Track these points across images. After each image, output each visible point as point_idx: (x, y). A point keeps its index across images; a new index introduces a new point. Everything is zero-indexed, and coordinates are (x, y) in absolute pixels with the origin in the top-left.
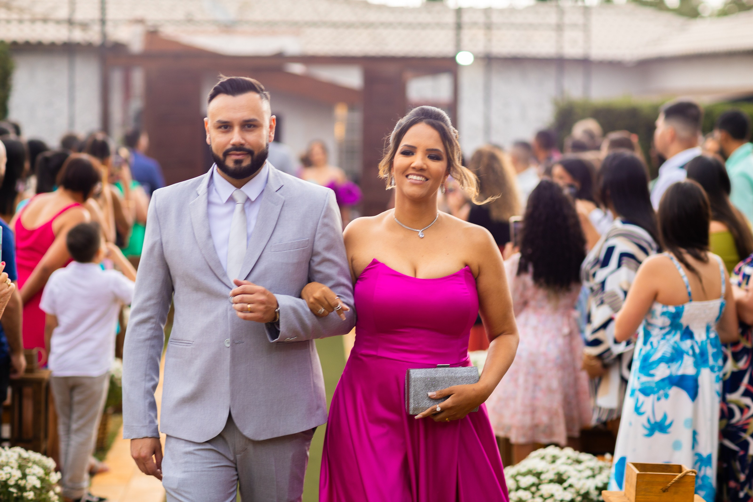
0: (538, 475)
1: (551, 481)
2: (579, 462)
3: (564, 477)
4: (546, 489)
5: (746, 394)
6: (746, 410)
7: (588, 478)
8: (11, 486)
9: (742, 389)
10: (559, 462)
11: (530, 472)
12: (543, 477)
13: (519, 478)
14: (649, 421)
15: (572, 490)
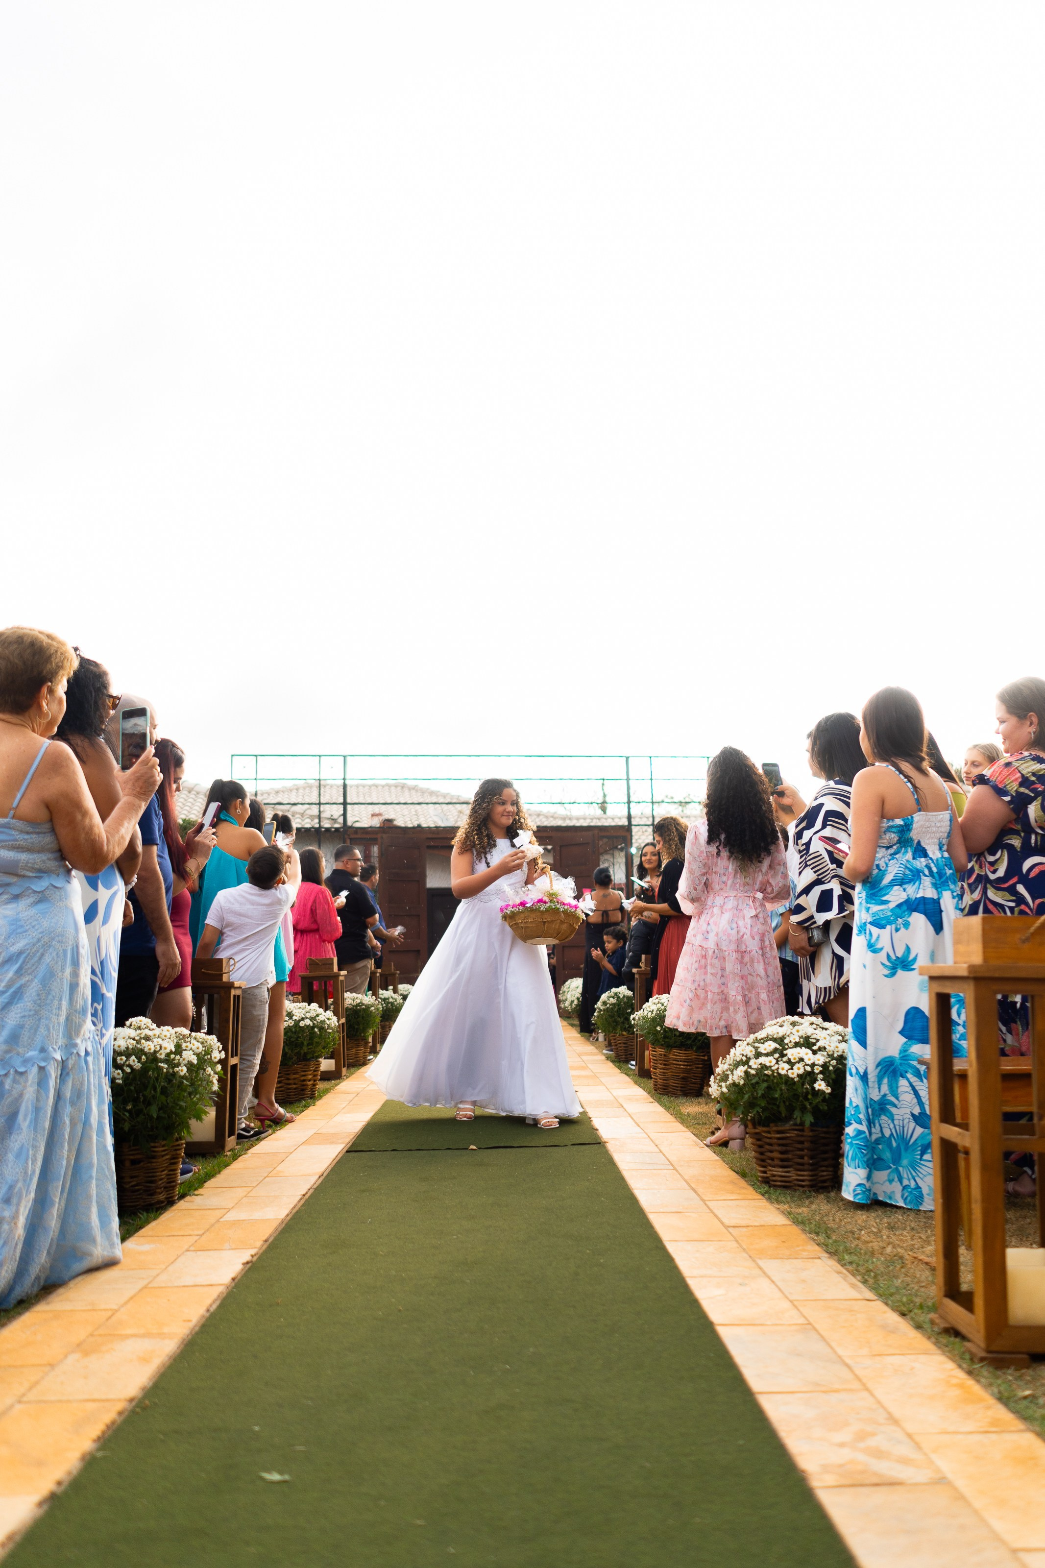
1: (797, 1046)
4: (793, 1054)
8: (162, 1061)
12: (786, 1042)
14: (888, 956)
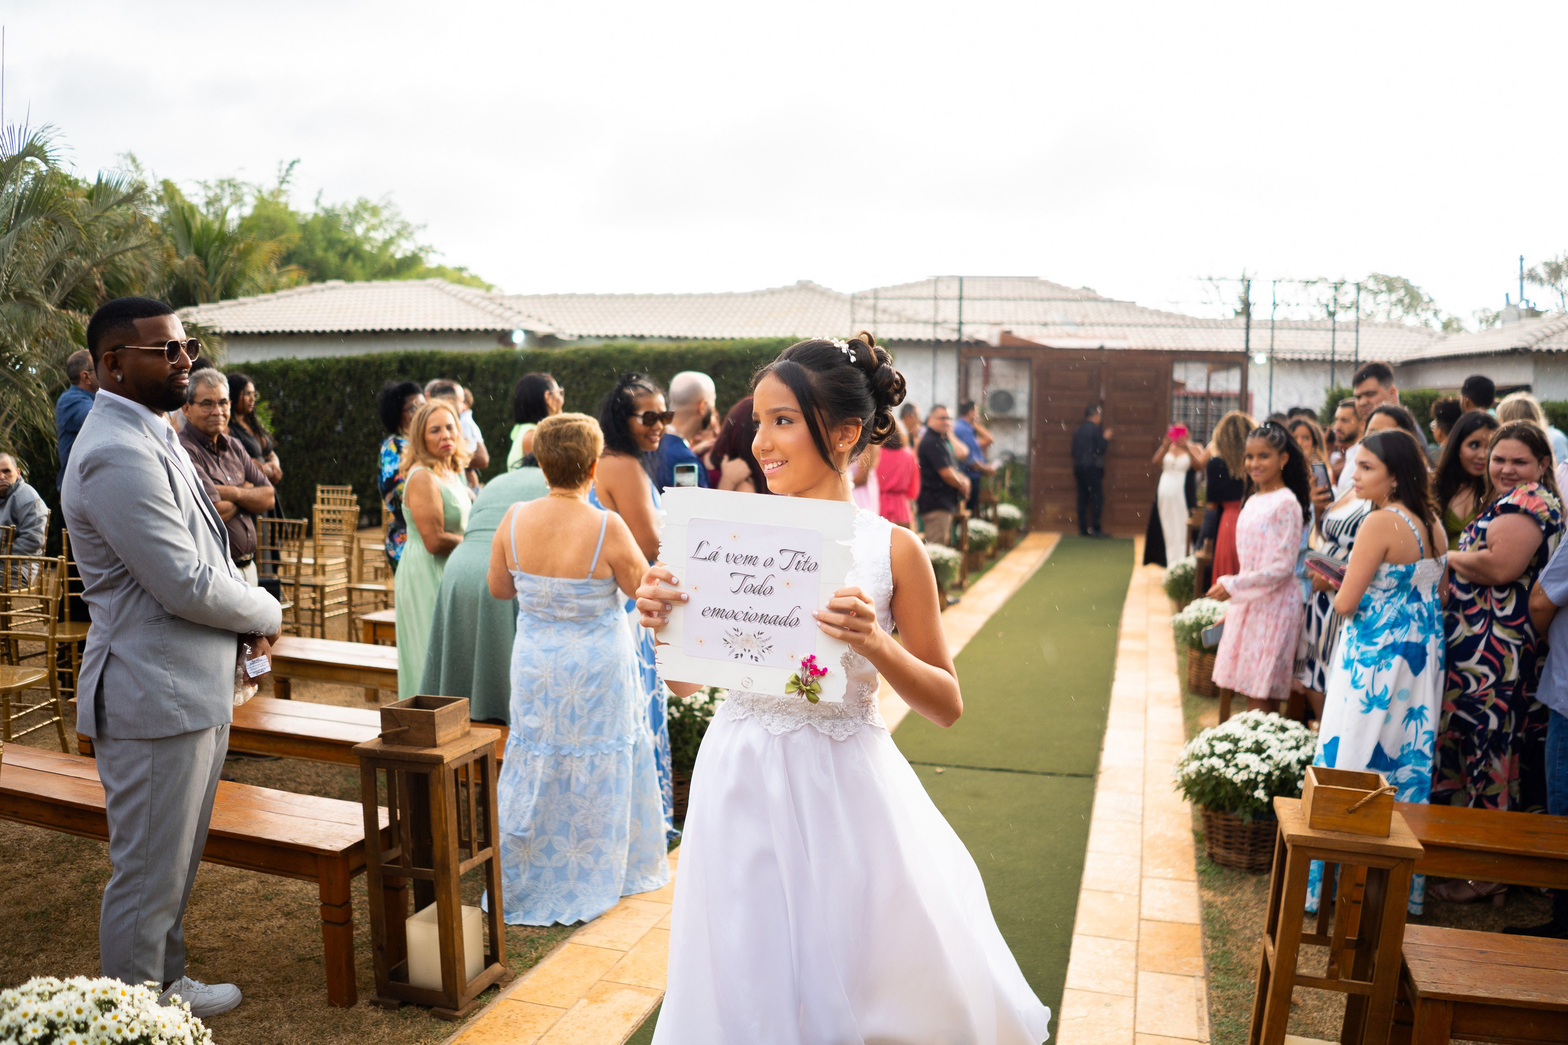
0: (1236, 741)
1: (1248, 750)
2: (1283, 729)
3: (1264, 746)
4: (1242, 758)
5: (1482, 661)
6: (1484, 680)
7: (1291, 749)
9: (1477, 656)
10: (1260, 728)
11: (1226, 738)
12: (1240, 744)
13: (1214, 743)
14: (1367, 694)
15: (1271, 762)
